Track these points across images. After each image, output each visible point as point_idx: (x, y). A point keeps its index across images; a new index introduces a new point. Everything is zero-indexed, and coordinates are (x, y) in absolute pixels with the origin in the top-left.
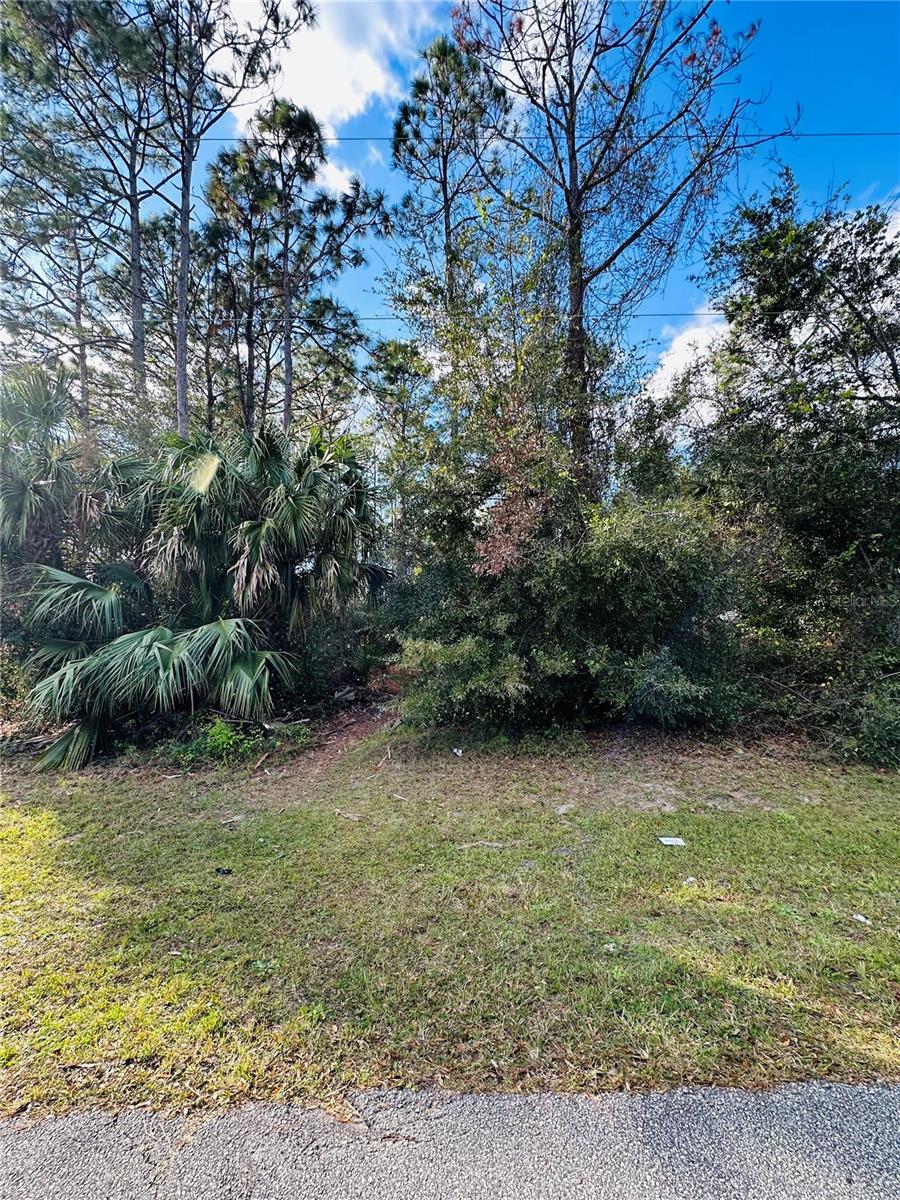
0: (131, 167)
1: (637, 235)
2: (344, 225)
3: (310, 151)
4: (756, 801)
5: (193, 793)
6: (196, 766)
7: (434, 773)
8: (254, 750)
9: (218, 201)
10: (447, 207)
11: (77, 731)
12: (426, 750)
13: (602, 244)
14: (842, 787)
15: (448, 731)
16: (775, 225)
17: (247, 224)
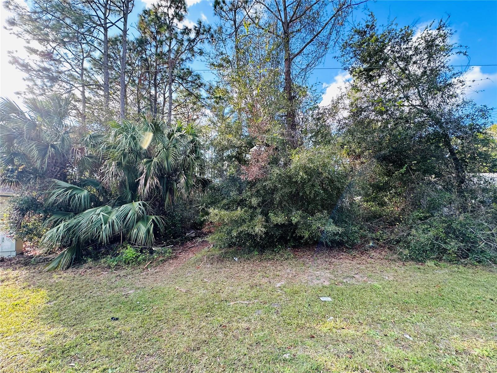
0: (105, 14)
1: (312, 40)
2: (195, 39)
3: (181, 9)
4: (365, 279)
5: (113, 280)
6: (117, 267)
7: (224, 269)
8: (144, 260)
9: (142, 29)
10: (236, 31)
11: (66, 252)
12: (221, 259)
13: (298, 44)
14: (403, 271)
15: (233, 249)
16: (368, 36)
17: (155, 38)
